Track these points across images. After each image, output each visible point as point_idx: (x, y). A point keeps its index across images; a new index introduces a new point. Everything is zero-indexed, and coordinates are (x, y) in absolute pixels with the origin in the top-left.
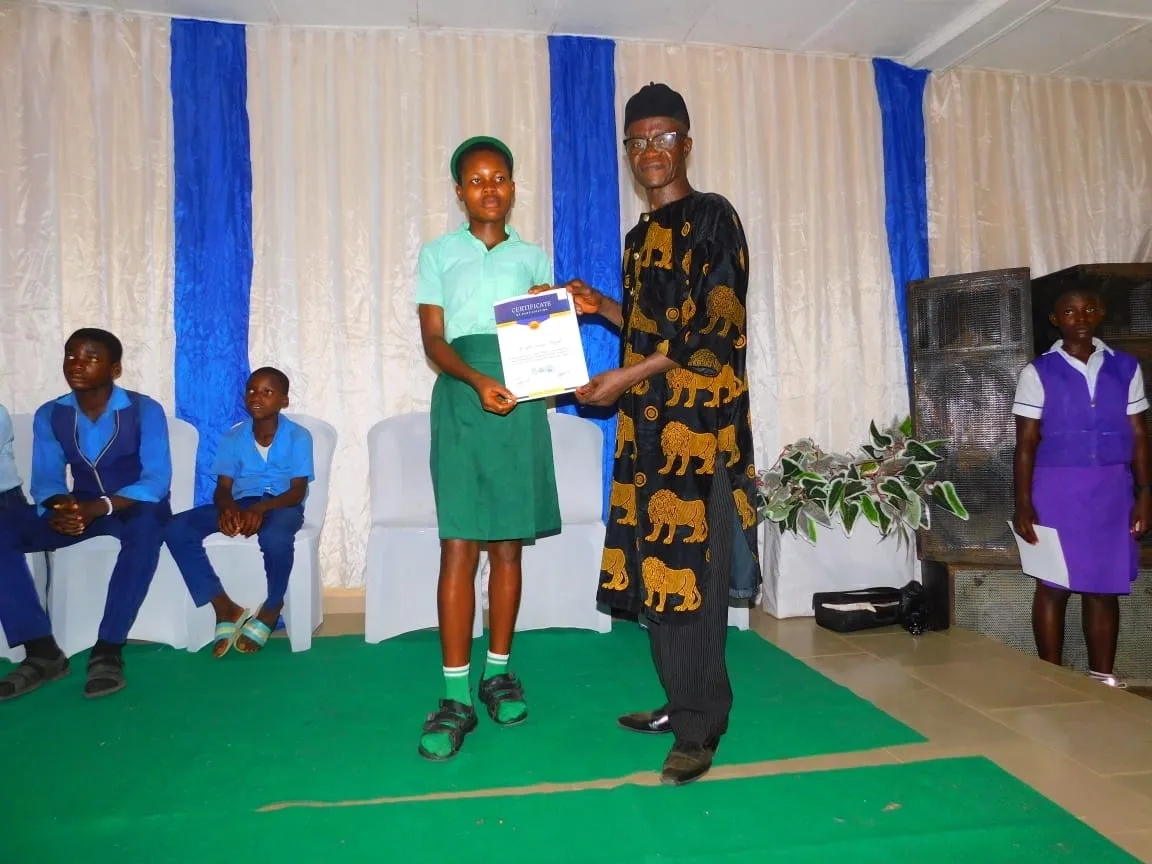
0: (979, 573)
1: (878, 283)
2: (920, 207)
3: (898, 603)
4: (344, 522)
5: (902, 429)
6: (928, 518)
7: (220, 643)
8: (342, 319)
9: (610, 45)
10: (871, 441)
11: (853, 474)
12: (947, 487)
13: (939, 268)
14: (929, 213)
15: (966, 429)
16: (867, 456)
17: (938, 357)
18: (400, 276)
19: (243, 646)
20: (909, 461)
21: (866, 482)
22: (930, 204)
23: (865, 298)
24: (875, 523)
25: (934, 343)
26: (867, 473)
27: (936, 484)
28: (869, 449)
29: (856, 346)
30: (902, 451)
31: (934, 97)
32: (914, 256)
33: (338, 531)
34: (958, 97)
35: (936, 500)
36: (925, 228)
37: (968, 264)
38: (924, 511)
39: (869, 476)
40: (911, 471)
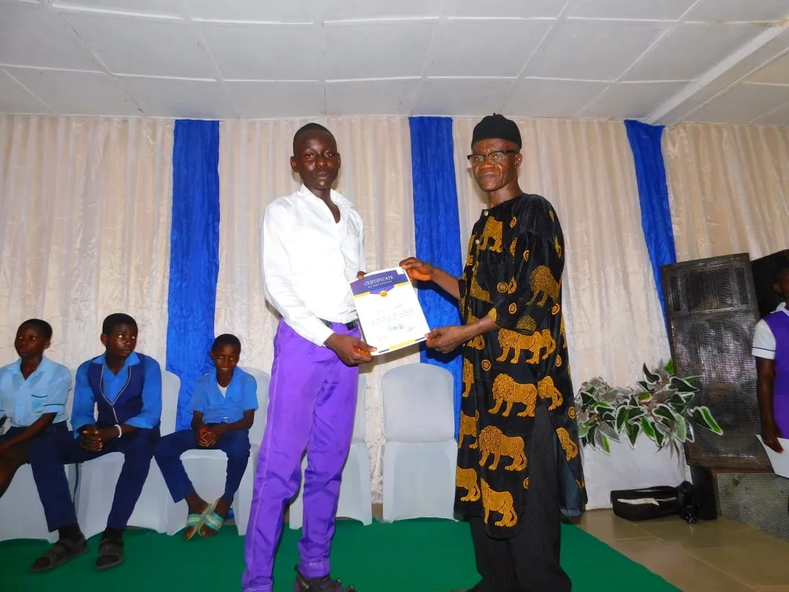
0: (736, 475)
1: (640, 267)
2: (666, 214)
3: (675, 498)
5: (667, 369)
6: (692, 434)
7: (189, 529)
9: (449, 121)
10: (645, 378)
11: (633, 402)
12: (704, 410)
13: (683, 256)
14: (673, 219)
15: (714, 368)
16: (642, 389)
17: (688, 317)
19: (204, 533)
21: (643, 408)
22: (673, 212)
23: (631, 279)
24: (652, 438)
25: (684, 307)
26: (643, 401)
27: (695, 409)
28: (643, 384)
29: (627, 311)
30: (668, 386)
31: (669, 143)
32: (665, 247)
34: (686, 142)
35: (696, 420)
36: (670, 229)
37: (704, 252)
38: (688, 429)
39: (645, 403)
40: (676, 399)
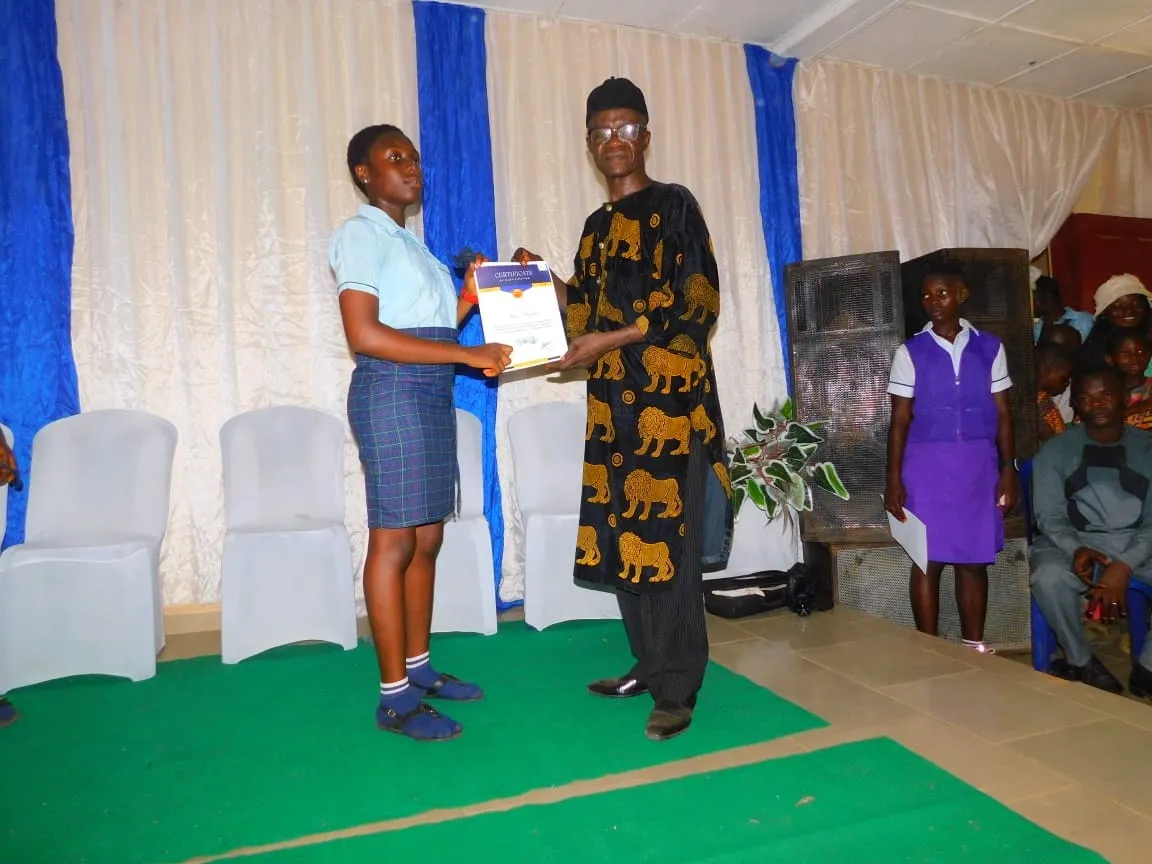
0: (860, 551)
1: (754, 268)
2: (792, 193)
3: (785, 586)
4: (194, 531)
5: (783, 411)
6: (811, 499)
8: (185, 302)
9: (480, 13)
10: (753, 424)
11: (739, 458)
12: (828, 467)
13: (811, 252)
14: (802, 199)
15: (844, 410)
16: (751, 441)
17: (817, 339)
18: (253, 256)
20: (792, 443)
21: (750, 466)
22: (802, 190)
23: (742, 283)
24: (760, 506)
25: (812, 325)
26: (750, 457)
27: (817, 465)
28: (752, 433)
29: (735, 330)
30: (785, 434)
31: (803, 86)
32: (788, 239)
33: (188, 541)
34: (825, 87)
35: (818, 481)
36: (797, 215)
37: (838, 248)
38: (807, 493)
39: (752, 460)
40: (793, 454)
